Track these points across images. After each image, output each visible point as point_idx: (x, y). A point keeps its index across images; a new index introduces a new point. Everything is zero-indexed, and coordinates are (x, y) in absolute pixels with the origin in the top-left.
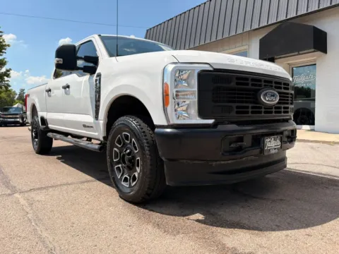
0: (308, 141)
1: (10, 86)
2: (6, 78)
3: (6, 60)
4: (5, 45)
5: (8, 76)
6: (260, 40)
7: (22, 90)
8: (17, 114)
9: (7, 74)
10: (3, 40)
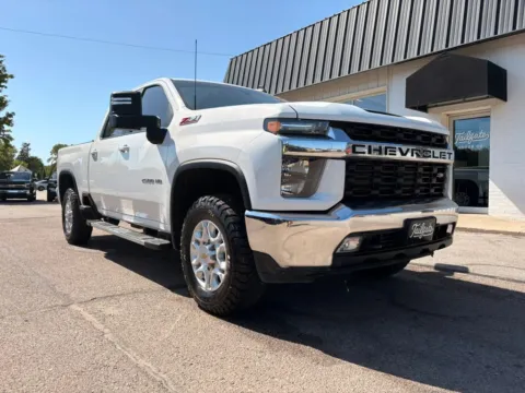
0: (482, 231)
1: (11, 139)
2: (6, 127)
3: (6, 99)
4: (6, 76)
5: (9, 123)
6: (408, 79)
7: (26, 145)
8: (23, 183)
9: (7, 120)
10: (4, 68)
